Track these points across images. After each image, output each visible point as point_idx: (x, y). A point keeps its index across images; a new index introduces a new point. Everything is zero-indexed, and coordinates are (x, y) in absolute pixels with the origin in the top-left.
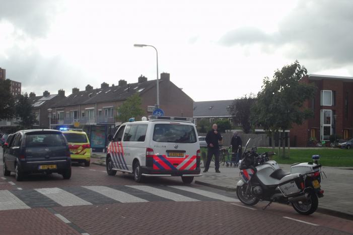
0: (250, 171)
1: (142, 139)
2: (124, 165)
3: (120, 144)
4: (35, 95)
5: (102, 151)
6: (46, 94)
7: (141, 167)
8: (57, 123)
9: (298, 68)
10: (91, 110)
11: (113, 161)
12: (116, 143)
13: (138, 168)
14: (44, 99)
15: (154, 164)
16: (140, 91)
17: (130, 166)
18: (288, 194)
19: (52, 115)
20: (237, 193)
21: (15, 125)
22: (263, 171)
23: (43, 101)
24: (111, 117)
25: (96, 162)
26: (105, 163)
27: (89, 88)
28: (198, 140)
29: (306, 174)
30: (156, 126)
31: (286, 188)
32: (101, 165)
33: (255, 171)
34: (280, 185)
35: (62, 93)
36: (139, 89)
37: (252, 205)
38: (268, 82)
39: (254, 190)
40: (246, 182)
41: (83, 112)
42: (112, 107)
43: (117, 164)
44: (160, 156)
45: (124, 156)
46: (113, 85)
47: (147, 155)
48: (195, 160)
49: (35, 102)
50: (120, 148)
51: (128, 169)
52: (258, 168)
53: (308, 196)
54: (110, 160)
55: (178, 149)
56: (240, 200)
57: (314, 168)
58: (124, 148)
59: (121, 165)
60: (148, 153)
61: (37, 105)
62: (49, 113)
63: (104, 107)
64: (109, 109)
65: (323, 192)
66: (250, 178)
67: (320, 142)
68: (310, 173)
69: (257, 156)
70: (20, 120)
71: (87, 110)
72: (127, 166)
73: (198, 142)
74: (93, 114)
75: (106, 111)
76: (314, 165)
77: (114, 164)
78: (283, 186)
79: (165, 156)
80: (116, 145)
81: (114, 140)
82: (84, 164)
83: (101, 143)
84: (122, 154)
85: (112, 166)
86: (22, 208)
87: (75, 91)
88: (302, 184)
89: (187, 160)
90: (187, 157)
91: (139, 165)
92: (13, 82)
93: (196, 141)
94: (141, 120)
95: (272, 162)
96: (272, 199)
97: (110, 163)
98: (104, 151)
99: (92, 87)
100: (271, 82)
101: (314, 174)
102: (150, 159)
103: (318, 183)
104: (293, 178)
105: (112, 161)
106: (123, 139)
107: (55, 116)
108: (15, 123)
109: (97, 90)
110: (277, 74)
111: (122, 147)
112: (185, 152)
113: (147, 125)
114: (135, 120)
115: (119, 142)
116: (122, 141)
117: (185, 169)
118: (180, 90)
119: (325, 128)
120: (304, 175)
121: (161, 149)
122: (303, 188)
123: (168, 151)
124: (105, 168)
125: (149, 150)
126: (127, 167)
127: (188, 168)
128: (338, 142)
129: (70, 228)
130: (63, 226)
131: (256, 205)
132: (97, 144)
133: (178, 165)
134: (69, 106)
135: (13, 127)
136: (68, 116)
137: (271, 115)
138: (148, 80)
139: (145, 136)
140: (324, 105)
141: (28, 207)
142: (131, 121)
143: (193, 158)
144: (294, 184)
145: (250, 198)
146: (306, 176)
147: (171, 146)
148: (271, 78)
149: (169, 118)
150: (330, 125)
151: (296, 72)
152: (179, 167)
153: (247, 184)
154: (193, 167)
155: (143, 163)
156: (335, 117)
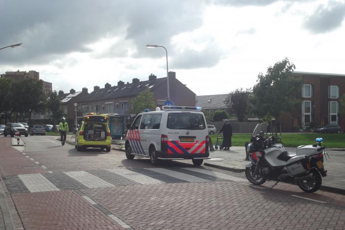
0: (258, 154)
1: (157, 126)
2: (141, 150)
3: (138, 132)
4: (63, 92)
5: (120, 139)
6: (72, 91)
7: (157, 152)
8: (82, 115)
9: (288, 64)
10: (109, 104)
11: (132, 147)
12: (134, 130)
13: (154, 152)
14: (71, 95)
15: (168, 149)
16: (151, 87)
17: (147, 151)
18: (294, 174)
19: (77, 109)
20: (246, 174)
21: (47, 118)
22: (270, 153)
23: (70, 97)
24: (127, 110)
25: (115, 148)
26: (124, 149)
27: (108, 86)
28: (207, 127)
29: (311, 156)
30: (169, 115)
31: (293, 169)
32: (121, 150)
33: (263, 154)
34: (287, 166)
35: (85, 90)
36: (150, 85)
37: (259, 184)
38: (262, 76)
39: (263, 171)
40: (254, 163)
41: (103, 106)
42: (127, 101)
43: (135, 149)
44: (174, 142)
45: (141, 142)
46: (128, 83)
47: (161, 141)
48: (204, 145)
49: (63, 99)
50: (138, 135)
51: (145, 154)
52: (266, 151)
53: (313, 175)
54: (129, 146)
55: (189, 135)
56: (249, 180)
57: (319, 150)
58: (141, 135)
59: (138, 150)
60: (162, 139)
61: (65, 101)
62: (75, 107)
63: (120, 102)
64: (125, 103)
65: (326, 171)
66: (258, 160)
67: (301, 128)
68: (315, 155)
69: (264, 140)
70: (51, 114)
71: (106, 104)
72: (144, 150)
73: (207, 129)
74: (112, 107)
75: (123, 104)
76: (318, 147)
77: (133, 149)
78: (290, 167)
79: (178, 141)
80: (134, 133)
81: (132, 129)
82: (105, 149)
83: (119, 132)
84: (139, 140)
85: (131, 151)
86: (53, 190)
87: (96, 88)
88: (308, 164)
89: (197, 145)
90: (197, 142)
91: (155, 150)
92: (45, 82)
93: (205, 128)
94: (155, 110)
95: (278, 145)
96: (279, 178)
97: (129, 148)
98: (122, 138)
99: (111, 85)
100: (265, 76)
101: (318, 156)
102: (164, 144)
103: (321, 163)
104: (299, 159)
105: (130, 147)
106: (139, 127)
107: (80, 110)
108: (47, 116)
109: (115, 87)
110: (270, 69)
111: (139, 134)
112: (195, 137)
113: (161, 114)
114: (150, 111)
115: (136, 130)
116: (139, 130)
117: (196, 153)
118: (184, 86)
119: (306, 116)
120: (309, 157)
121: (174, 135)
122: (308, 168)
123: (180, 137)
124: (125, 153)
125: (163, 136)
126: (143, 152)
127: (199, 151)
128: (316, 127)
129: (96, 209)
130: (90, 208)
131: (263, 185)
132: (115, 132)
133: (189, 149)
134: (92, 101)
137: (266, 105)
138: (157, 78)
139: (160, 124)
140: (304, 97)
141: (58, 189)
142: (146, 112)
143: (203, 143)
144: (300, 165)
145: (258, 178)
146: (311, 157)
147: (183, 132)
148: (265, 73)
149: (181, 108)
150: (310, 114)
151: (287, 67)
152: (190, 151)
153: (255, 166)
154: (203, 151)
155: (158, 148)
156: (314, 107)
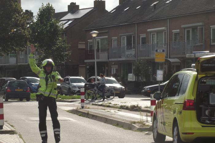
6: (73, 8)
10: (158, 32)
14: (70, 16)
23: (69, 20)
41: (143, 36)
42: (201, 24)
63: (183, 26)
64: (194, 29)
71: (151, 32)
74: (163, 37)
75: (188, 32)
107: (91, 46)
135: (20, 66)
136: (114, 44)
